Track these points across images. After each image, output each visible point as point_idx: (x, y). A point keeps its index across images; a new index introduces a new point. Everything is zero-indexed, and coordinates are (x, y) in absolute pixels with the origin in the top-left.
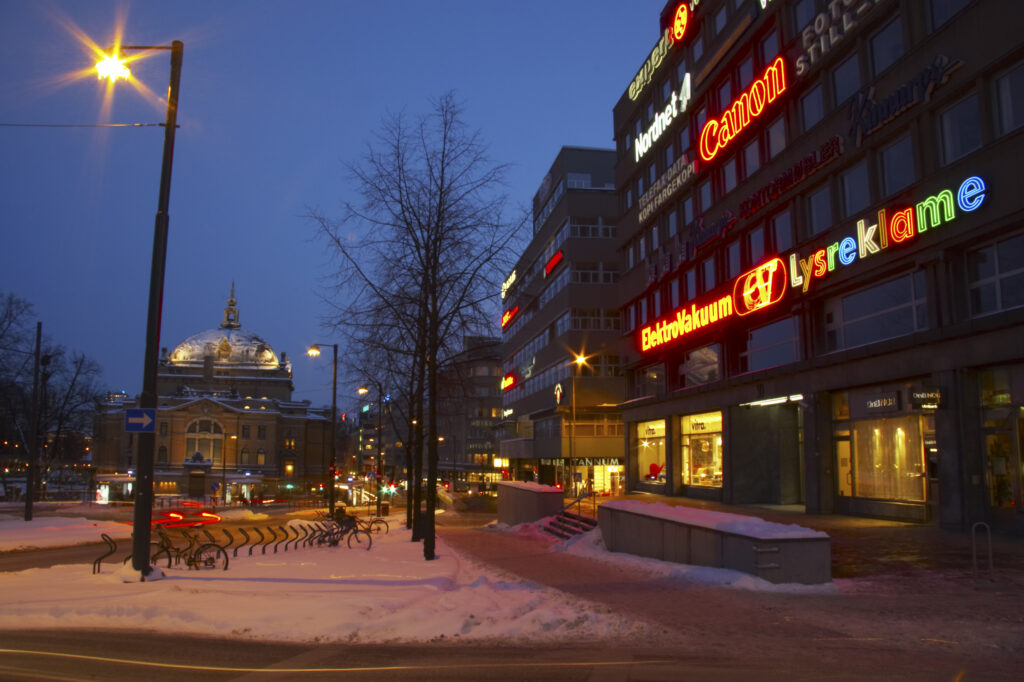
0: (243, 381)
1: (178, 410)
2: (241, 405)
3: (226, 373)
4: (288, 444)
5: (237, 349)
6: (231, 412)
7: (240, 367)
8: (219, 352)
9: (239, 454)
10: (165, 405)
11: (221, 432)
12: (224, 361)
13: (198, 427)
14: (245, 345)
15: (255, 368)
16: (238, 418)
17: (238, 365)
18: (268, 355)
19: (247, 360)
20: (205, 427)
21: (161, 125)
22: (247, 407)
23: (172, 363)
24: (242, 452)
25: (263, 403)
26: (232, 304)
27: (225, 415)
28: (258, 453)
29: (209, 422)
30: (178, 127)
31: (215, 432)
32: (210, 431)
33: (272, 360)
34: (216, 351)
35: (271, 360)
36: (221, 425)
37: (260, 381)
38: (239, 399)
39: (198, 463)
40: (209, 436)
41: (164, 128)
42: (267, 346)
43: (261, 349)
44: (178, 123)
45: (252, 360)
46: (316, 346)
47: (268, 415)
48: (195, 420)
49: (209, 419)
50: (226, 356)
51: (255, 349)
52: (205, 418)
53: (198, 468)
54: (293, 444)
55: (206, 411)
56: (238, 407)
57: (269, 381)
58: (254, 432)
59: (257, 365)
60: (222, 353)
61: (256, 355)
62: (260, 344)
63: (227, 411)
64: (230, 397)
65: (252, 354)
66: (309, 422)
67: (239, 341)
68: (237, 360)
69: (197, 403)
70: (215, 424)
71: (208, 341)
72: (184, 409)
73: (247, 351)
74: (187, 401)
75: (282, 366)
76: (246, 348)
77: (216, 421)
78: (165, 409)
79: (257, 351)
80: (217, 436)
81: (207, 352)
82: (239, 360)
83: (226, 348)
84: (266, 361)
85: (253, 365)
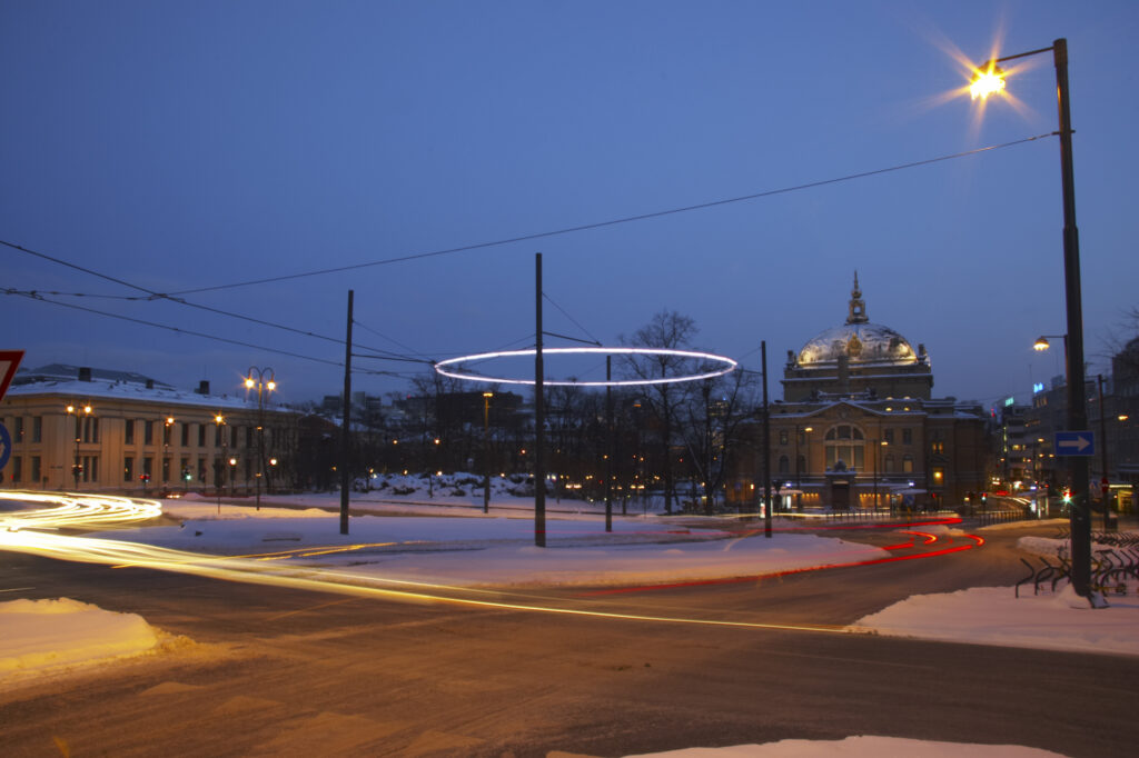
1: (816, 416)
2: (882, 407)
3: (859, 372)
4: (935, 448)
5: (868, 345)
6: (872, 415)
7: (873, 365)
8: (848, 350)
9: (884, 461)
10: (800, 411)
11: (861, 438)
12: (855, 359)
13: (836, 434)
14: (877, 340)
15: (890, 364)
16: (880, 422)
17: (870, 362)
18: (904, 349)
19: (880, 356)
20: (844, 433)
21: (1054, 134)
22: (889, 409)
23: (799, 366)
24: (886, 459)
25: (907, 404)
26: (857, 295)
27: (865, 419)
28: (905, 459)
29: (848, 427)
30: (1074, 131)
31: (855, 438)
32: (849, 437)
33: (908, 354)
34: (845, 350)
35: (907, 354)
36: (860, 430)
37: (897, 379)
38: (879, 401)
39: (840, 473)
40: (848, 444)
41: (1058, 137)
42: (900, 339)
43: (895, 343)
44: (1072, 128)
45: (886, 356)
46: (1043, 340)
47: (913, 417)
48: (833, 426)
49: (848, 424)
50: (856, 355)
51: (888, 343)
52: (844, 424)
53: (841, 477)
54: (940, 448)
55: (844, 415)
56: (878, 409)
57: (908, 379)
58: (898, 436)
59: (892, 361)
60: (852, 350)
61: (890, 350)
62: (892, 337)
63: (868, 414)
64: (870, 399)
65: (885, 349)
66: (958, 422)
67: (869, 336)
69: (835, 407)
70: (855, 430)
71: (834, 339)
72: (821, 415)
73: (880, 347)
74: (823, 406)
75: (921, 359)
76: (877, 344)
77: (855, 425)
78: (801, 416)
79: (891, 346)
80: (858, 443)
81: (836, 351)
82: (869, 357)
83: (855, 345)
84: (902, 356)
85: (887, 361)
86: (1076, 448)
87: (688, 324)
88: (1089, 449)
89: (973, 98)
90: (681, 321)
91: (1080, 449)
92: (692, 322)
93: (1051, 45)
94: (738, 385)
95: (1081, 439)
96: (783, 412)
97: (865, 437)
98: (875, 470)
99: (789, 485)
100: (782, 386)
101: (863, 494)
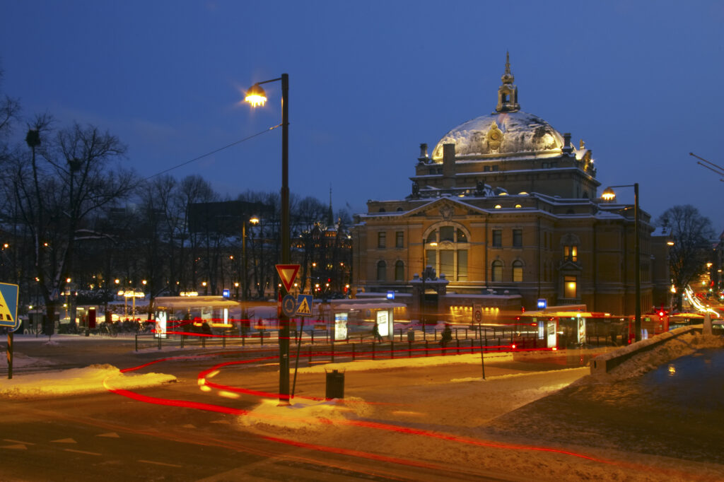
0: (517, 175)
1: (414, 215)
2: (490, 204)
3: (495, 167)
4: (567, 254)
5: (509, 137)
6: (477, 213)
7: (513, 159)
8: (488, 142)
9: (490, 268)
10: (400, 210)
11: (465, 241)
12: (494, 153)
13: (438, 235)
14: (521, 130)
15: (532, 157)
16: (487, 222)
17: (511, 156)
18: (549, 139)
19: (523, 149)
20: (446, 235)
22: (498, 207)
23: (433, 161)
24: (493, 266)
25: (520, 200)
26: (508, 81)
27: (469, 218)
28: (514, 266)
29: (453, 227)
31: (459, 241)
32: (452, 240)
33: (554, 146)
34: (484, 142)
35: (552, 145)
36: (465, 230)
37: (538, 174)
38: (489, 194)
39: (429, 281)
40: (450, 247)
42: (547, 128)
43: (540, 133)
45: (528, 149)
47: (524, 215)
48: (434, 227)
49: (451, 224)
50: (496, 147)
51: (533, 133)
52: (446, 224)
53: (430, 287)
54: (574, 253)
55: (446, 214)
56: (486, 208)
58: (507, 239)
59: (534, 154)
60: (492, 142)
61: (534, 141)
62: (538, 126)
63: (472, 213)
65: (529, 140)
67: (513, 125)
68: (510, 149)
69: (436, 205)
70: (459, 230)
71: (475, 131)
72: (420, 214)
73: (523, 138)
74: (429, 202)
75: (567, 152)
76: (521, 133)
77: (459, 226)
78: (399, 215)
79: (535, 136)
80: (462, 246)
81: (474, 144)
82: (512, 150)
83: (496, 136)
84: (546, 148)
85: (529, 154)
96: (382, 210)
97: (469, 239)
99: (390, 296)
100: (411, 183)
101: (454, 306)
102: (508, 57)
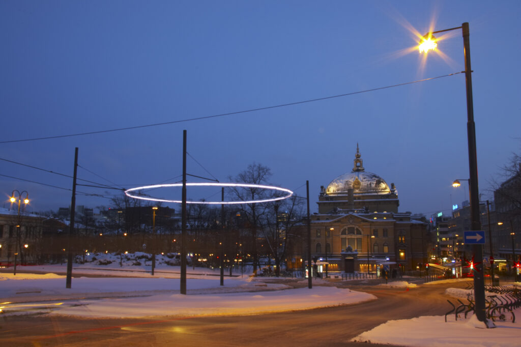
0: (370, 202)
1: (336, 222)
2: (372, 217)
3: (359, 198)
4: (400, 239)
5: (364, 183)
6: (366, 221)
7: (367, 194)
8: (354, 186)
9: (373, 246)
10: (327, 219)
11: (360, 234)
12: (357, 191)
13: (347, 231)
14: (369, 181)
15: (376, 194)
16: (371, 225)
17: (365, 193)
18: (383, 185)
19: (371, 189)
20: (351, 231)
21: (462, 72)
22: (375, 218)
23: (327, 194)
24: (374, 245)
25: (385, 215)
26: (358, 156)
27: (363, 223)
28: (384, 245)
29: (354, 228)
30: (472, 71)
31: (357, 234)
32: (354, 233)
33: (386, 188)
34: (351, 186)
35: (385, 189)
36: (360, 229)
37: (380, 202)
38: (370, 214)
39: (349, 253)
40: (353, 237)
41: (464, 74)
42: (381, 180)
43: (379, 182)
44: (472, 70)
45: (373, 189)
46: (457, 181)
47: (388, 222)
48: (346, 227)
49: (353, 226)
50: (358, 188)
51: (375, 182)
52: (351, 226)
53: (349, 255)
54: (403, 239)
55: (351, 221)
56: (370, 219)
57: (385, 202)
58: (380, 233)
59: (376, 192)
60: (356, 186)
61: (376, 186)
62: (377, 179)
63: (364, 221)
64: (365, 213)
65: (373, 186)
66: (412, 225)
67: (365, 178)
68: (365, 190)
69: (346, 217)
70: (357, 229)
71: (346, 180)
72: (338, 221)
73: (370, 184)
74: (340, 216)
75: (392, 191)
76: (369, 183)
77: (357, 227)
78: (328, 221)
79: (376, 184)
80: (359, 236)
81: (347, 186)
82: (366, 190)
83: (357, 183)
84: (382, 189)
85: (374, 192)
86: (476, 240)
87: (267, 170)
88: (482, 241)
89: (420, 52)
90: (263, 169)
91: (478, 240)
92: (270, 170)
93: (461, 26)
94: (294, 205)
95: (477, 234)
96: (318, 219)
97: (362, 233)
98: (368, 252)
99: (321, 259)
100: (318, 205)
101: (362, 264)
102: (358, 145)
